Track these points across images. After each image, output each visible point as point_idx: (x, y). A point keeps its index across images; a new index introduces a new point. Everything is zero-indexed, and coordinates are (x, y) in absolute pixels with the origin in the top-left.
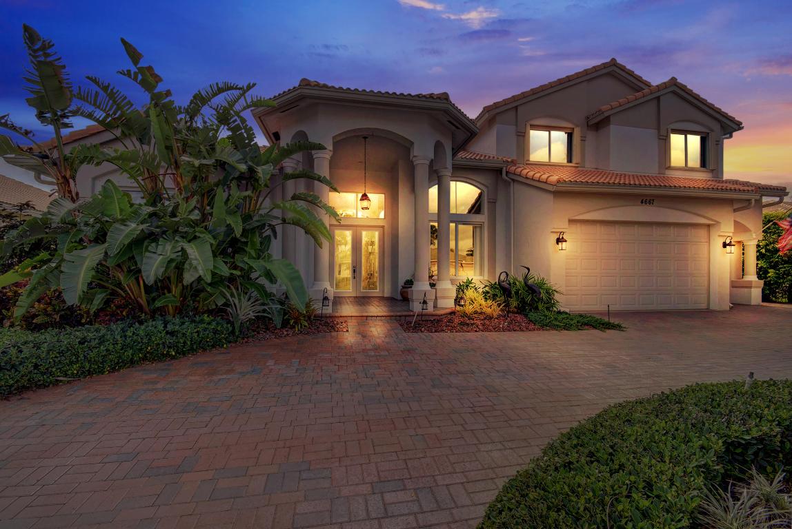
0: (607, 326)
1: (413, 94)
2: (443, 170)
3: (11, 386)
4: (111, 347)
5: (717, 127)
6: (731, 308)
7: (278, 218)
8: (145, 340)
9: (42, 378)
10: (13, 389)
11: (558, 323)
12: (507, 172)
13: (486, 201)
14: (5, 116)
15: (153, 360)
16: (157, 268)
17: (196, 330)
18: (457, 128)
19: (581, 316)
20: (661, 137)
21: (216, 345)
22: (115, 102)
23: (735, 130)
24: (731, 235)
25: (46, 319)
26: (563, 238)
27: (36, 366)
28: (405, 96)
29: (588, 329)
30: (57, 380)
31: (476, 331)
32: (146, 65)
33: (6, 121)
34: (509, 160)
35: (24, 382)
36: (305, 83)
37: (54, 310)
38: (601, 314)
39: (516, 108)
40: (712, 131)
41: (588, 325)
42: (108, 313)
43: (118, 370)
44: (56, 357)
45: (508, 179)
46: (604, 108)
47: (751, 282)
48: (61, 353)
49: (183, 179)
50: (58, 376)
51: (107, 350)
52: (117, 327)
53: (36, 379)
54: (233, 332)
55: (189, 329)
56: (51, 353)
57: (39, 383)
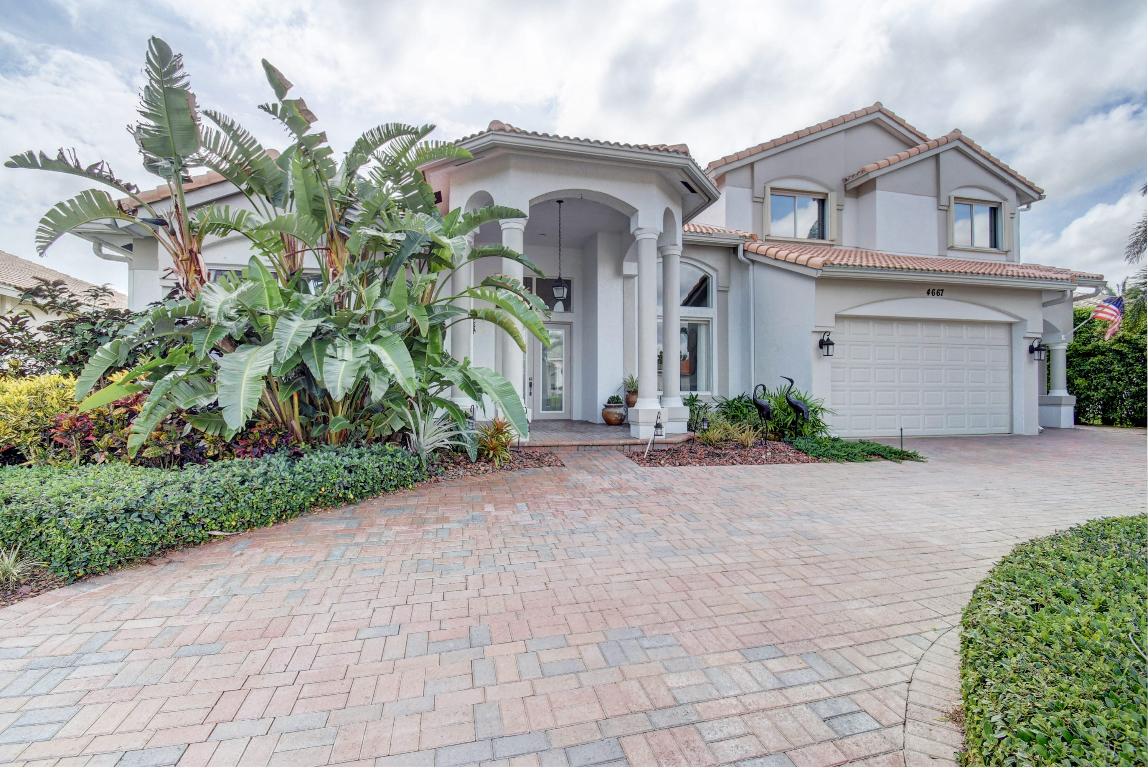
0: (901, 456)
1: (632, 144)
2: (672, 247)
3: (155, 544)
4: (277, 488)
5: (1011, 195)
6: (1041, 432)
7: (466, 311)
8: (319, 479)
9: (192, 533)
10: (156, 548)
11: (835, 452)
12: (744, 251)
13: (715, 291)
14: (98, 164)
15: (325, 507)
16: (343, 379)
17: (377, 465)
18: (693, 191)
19: (863, 443)
20: (941, 208)
21: (401, 484)
22: (240, 145)
23: (1035, 200)
24: (1040, 336)
25: (160, 452)
26: (828, 339)
27: (186, 516)
28: (621, 146)
29: (876, 461)
30: (210, 535)
31: (733, 464)
32: (295, 97)
33: (101, 171)
34: (747, 235)
35: (170, 538)
36: (497, 127)
37: (170, 438)
38: (890, 439)
39: (752, 165)
40: (1006, 200)
41: (875, 455)
42: (250, 442)
43: (286, 520)
44: (211, 503)
45: (747, 261)
46: (869, 167)
47: (1060, 398)
48: (217, 497)
49: (340, 256)
50: (212, 530)
51: (273, 492)
52: (279, 461)
53: (185, 535)
54: (419, 468)
55: (369, 462)
56: (205, 497)
57: (188, 540)
